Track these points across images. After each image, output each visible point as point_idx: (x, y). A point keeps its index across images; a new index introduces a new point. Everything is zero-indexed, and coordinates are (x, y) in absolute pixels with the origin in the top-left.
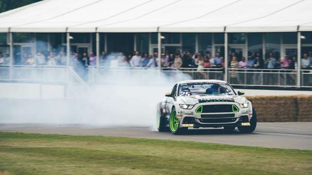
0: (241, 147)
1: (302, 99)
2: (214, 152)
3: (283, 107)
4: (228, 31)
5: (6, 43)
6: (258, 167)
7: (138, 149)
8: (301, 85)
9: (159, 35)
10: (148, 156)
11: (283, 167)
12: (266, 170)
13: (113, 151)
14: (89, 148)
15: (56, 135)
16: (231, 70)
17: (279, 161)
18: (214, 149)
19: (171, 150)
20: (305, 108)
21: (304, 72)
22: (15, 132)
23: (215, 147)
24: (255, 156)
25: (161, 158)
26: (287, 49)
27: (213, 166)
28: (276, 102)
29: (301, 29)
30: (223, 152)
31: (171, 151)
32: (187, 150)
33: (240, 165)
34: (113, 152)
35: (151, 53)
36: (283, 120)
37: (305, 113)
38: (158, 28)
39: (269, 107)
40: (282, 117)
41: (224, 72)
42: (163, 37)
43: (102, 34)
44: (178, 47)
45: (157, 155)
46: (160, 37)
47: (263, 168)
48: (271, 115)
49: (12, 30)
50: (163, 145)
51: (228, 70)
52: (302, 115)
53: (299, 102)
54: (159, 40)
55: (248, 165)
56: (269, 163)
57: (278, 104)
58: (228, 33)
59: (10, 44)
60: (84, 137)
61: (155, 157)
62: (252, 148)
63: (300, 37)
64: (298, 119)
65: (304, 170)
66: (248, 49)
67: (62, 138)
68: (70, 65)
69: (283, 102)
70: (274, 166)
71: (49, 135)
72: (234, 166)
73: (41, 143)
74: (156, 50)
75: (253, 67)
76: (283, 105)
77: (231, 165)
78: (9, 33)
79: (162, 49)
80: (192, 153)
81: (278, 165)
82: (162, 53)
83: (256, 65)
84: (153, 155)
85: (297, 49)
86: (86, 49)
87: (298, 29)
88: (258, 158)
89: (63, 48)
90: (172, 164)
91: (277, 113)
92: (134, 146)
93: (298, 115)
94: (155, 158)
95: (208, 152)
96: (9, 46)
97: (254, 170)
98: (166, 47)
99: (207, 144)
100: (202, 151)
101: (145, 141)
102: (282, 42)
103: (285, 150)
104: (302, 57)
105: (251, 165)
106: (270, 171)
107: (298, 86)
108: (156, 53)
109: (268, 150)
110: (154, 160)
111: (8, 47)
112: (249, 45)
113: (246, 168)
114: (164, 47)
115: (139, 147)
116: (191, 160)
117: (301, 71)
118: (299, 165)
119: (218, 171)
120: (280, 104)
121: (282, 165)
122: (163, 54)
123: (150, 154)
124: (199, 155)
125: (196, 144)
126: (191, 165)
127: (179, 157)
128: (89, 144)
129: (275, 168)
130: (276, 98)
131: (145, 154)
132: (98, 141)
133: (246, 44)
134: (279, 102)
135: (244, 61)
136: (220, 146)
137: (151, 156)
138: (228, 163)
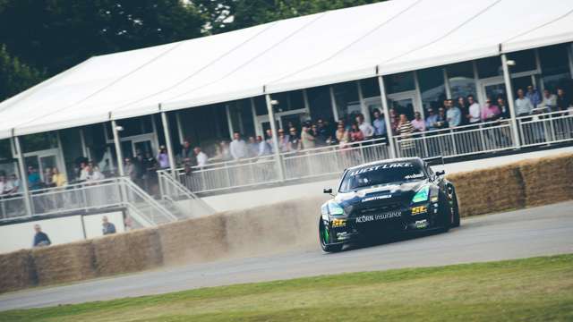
0: (447, 267)
1: (527, 167)
2: (405, 284)
3: (498, 186)
4: (383, 72)
5: (11, 155)
6: (483, 298)
7: (273, 299)
8: (521, 144)
9: (268, 98)
10: (294, 310)
11: (527, 292)
12: (499, 301)
13: (233, 310)
14: (190, 312)
15: (127, 298)
16: (399, 139)
17: (518, 283)
18: (401, 278)
19: (331, 292)
20: (535, 181)
21: (523, 120)
22: (56, 305)
23: (403, 275)
24: (474, 279)
25: (315, 309)
26: (486, 88)
27: (408, 309)
28: (484, 179)
29: (506, 49)
30: (419, 281)
31: (330, 295)
32: (359, 289)
33: (454, 299)
34: (233, 313)
35: (259, 132)
36: (501, 208)
37: (536, 190)
38: (264, 87)
39: (475, 191)
40: (498, 203)
41: (388, 144)
42: (275, 102)
43: (170, 114)
44: (304, 114)
45: (308, 305)
46: (270, 103)
47: (493, 299)
48: (479, 202)
49: (18, 133)
50: (313, 286)
51: (394, 139)
52: (532, 194)
53: (523, 173)
54: (270, 108)
55: (467, 298)
56: (501, 288)
57: (488, 183)
58: (384, 77)
59: (18, 156)
60: (176, 294)
61: (307, 309)
62: (466, 266)
63: (506, 63)
64: (527, 202)
65: (563, 291)
66: (422, 96)
67: (139, 303)
68: (126, 175)
69: (495, 177)
70: (512, 292)
71: (117, 300)
72: (443, 303)
73: (106, 316)
74: (266, 126)
75: (436, 127)
76: (497, 183)
77: (439, 303)
78: (14, 137)
79: (277, 123)
80: (366, 292)
81: (518, 288)
82: (278, 128)
83: (439, 123)
84: (301, 306)
85: (504, 85)
86: (149, 142)
87: (500, 50)
88: (481, 282)
89: (109, 149)
90: (340, 317)
91: (489, 198)
92: (266, 296)
93: (525, 196)
94: (307, 312)
95: (394, 287)
96: (17, 160)
97: (480, 304)
98: (282, 117)
99: (389, 272)
100: (382, 286)
101: (282, 285)
102: (476, 75)
103: (523, 260)
104: (516, 97)
105: (473, 296)
106: (507, 302)
107: (517, 146)
108: (268, 131)
109: (494, 265)
110: (307, 315)
111: (15, 163)
112: (422, 91)
113: (466, 303)
114: (279, 119)
115: (273, 297)
116: (369, 304)
117: (517, 121)
118: (554, 283)
119: (420, 316)
120: (492, 181)
121: (524, 287)
122: (280, 130)
123: (297, 305)
124: (381, 294)
125: (369, 275)
126: (370, 313)
127: (346, 303)
128: (188, 306)
129: (514, 296)
130: (483, 173)
131: (288, 307)
132: (202, 297)
133: (418, 90)
134: (489, 179)
135: (419, 119)
136: (411, 272)
137: (301, 309)
138: (433, 299)
